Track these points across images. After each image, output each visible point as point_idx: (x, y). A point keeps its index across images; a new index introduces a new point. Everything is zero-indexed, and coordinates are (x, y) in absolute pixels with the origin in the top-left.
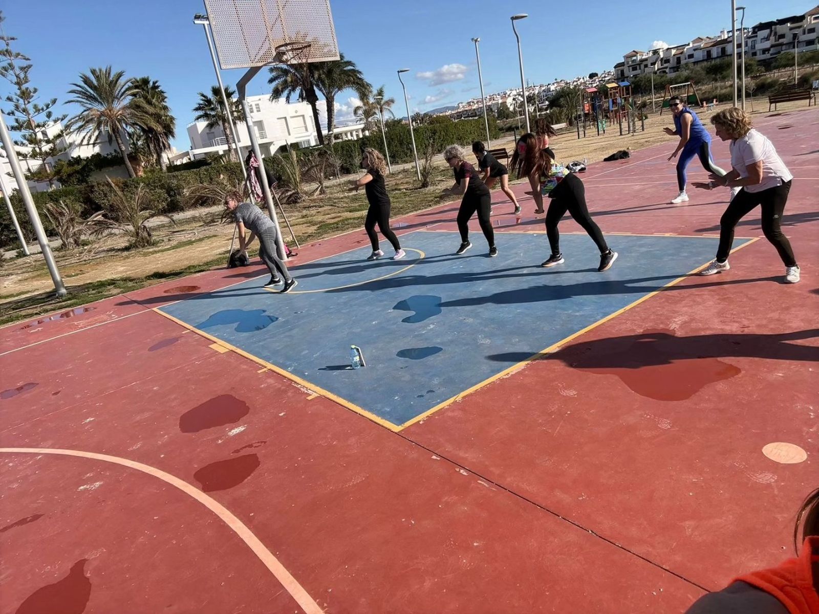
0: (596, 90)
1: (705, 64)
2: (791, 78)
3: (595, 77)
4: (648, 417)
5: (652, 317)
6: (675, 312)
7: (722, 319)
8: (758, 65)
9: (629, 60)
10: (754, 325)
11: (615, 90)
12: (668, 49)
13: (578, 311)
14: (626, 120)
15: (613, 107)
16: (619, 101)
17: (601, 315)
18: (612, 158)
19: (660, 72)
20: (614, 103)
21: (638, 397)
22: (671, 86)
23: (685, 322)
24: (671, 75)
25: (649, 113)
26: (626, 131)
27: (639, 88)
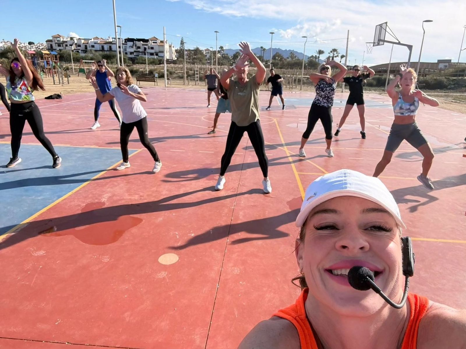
0: (35, 53)
1: (101, 52)
2: (145, 70)
3: (33, 44)
4: (96, 257)
5: (90, 196)
6: (104, 191)
7: (129, 193)
8: (129, 60)
9: (55, 39)
10: (145, 195)
11: (48, 55)
12: (79, 39)
13: (39, 196)
14: (57, 76)
15: (47, 66)
16: (51, 62)
17: (56, 198)
18: (50, 98)
19: (75, 51)
20: (48, 63)
21: (87, 246)
22: (83, 61)
23: (110, 197)
24: (82, 55)
25: (71, 74)
26: (58, 82)
27: (63, 57)
